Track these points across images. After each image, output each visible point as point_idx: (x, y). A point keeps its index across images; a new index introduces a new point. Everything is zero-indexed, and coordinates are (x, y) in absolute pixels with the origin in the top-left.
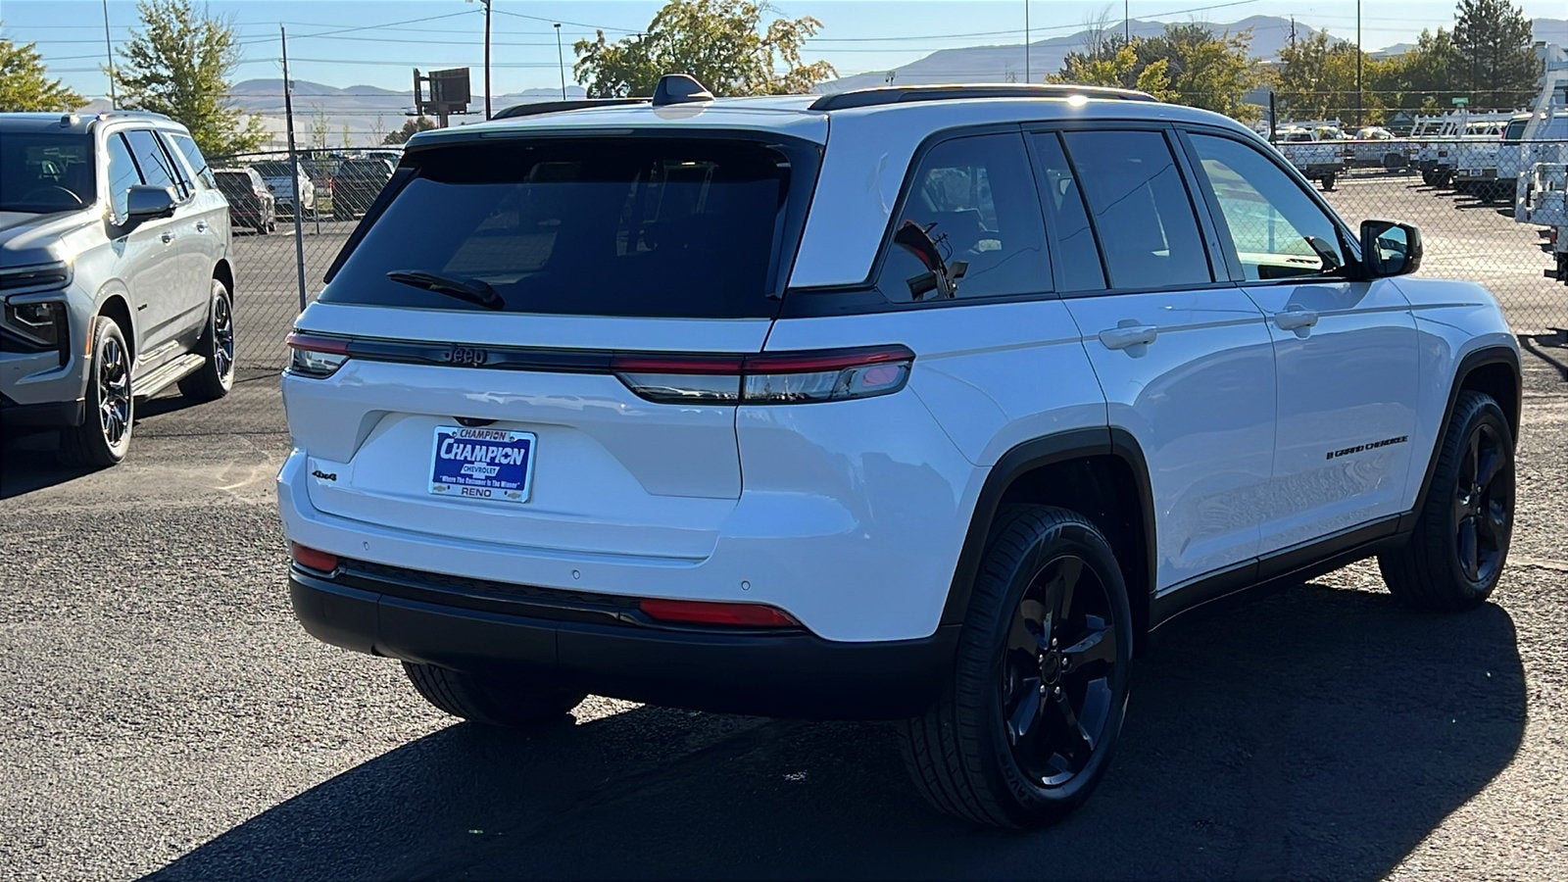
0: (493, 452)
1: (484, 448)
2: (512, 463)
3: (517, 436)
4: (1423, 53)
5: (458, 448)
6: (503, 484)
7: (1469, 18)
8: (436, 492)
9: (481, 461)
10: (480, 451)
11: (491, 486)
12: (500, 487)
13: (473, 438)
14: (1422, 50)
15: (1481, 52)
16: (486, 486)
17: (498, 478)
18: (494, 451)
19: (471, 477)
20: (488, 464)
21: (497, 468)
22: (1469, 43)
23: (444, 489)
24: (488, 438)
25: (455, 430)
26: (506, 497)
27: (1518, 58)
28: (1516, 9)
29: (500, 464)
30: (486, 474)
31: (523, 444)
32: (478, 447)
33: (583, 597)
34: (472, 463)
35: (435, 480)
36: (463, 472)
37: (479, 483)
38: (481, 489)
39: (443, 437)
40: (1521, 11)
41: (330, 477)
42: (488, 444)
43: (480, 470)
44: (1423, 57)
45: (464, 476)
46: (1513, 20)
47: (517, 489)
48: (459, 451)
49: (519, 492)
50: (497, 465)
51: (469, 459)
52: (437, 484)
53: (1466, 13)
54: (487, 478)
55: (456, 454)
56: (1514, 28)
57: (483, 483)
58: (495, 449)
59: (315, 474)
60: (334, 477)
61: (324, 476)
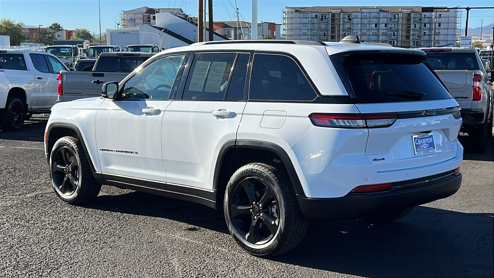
2: (431, 142)
3: (430, 134)
8: (418, 154)
10: (424, 140)
11: (428, 149)
12: (430, 149)
13: (421, 137)
17: (429, 147)
18: (427, 140)
20: (426, 144)
24: (425, 136)
25: (418, 136)
26: (432, 151)
31: (432, 136)
32: (423, 139)
34: (423, 144)
35: (417, 152)
36: (421, 147)
37: (425, 149)
38: (426, 151)
39: (415, 139)
41: (381, 159)
42: (425, 138)
43: (425, 146)
48: (419, 142)
49: (434, 149)
50: (428, 143)
54: (427, 147)
57: (426, 149)
59: (373, 160)
60: (384, 159)
61: (378, 160)
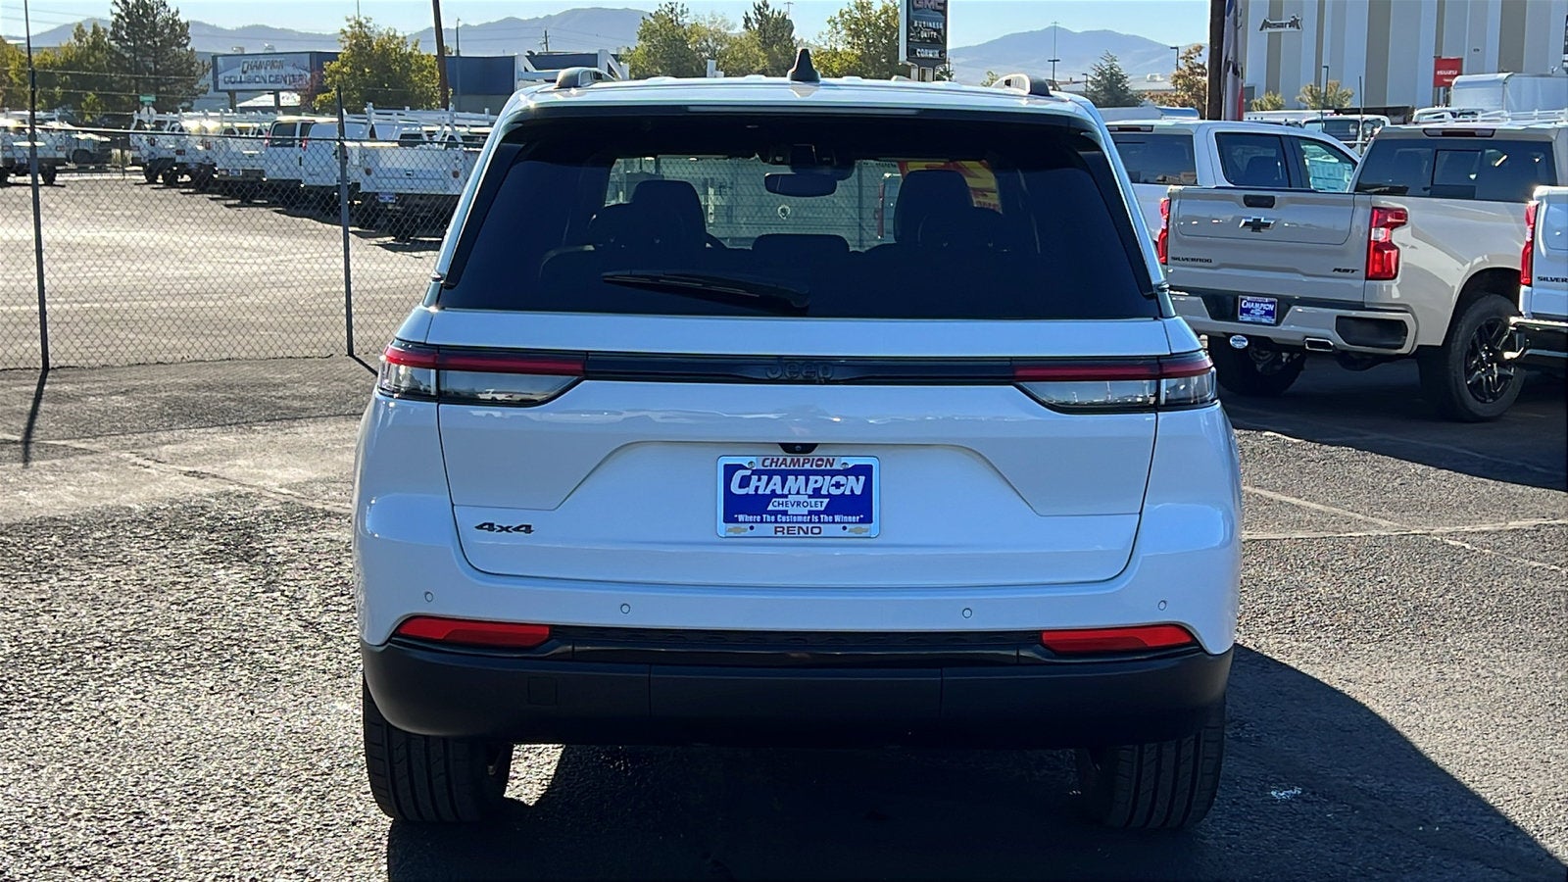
0: (816, 482)
1: (802, 478)
2: (848, 492)
3: (852, 462)
4: (79, 48)
5: (759, 480)
6: (837, 518)
7: (126, 14)
8: (732, 534)
9: (798, 493)
10: (795, 482)
11: (819, 522)
12: (833, 522)
13: (783, 467)
14: (77, 43)
15: (141, 51)
16: (811, 522)
17: (830, 510)
18: (818, 481)
19: (785, 513)
20: (810, 496)
21: (826, 501)
22: (128, 40)
23: (745, 530)
24: (807, 466)
25: (753, 459)
26: (846, 533)
27: (178, 59)
28: (173, 10)
29: (829, 496)
30: (809, 508)
31: (865, 471)
32: (792, 477)
33: (964, 637)
34: (786, 496)
35: (726, 521)
36: (770, 508)
37: (800, 519)
38: (804, 526)
39: (730, 470)
40: (178, 12)
41: (517, 529)
42: (807, 474)
43: (797, 505)
44: (79, 51)
45: (775, 513)
46: (171, 22)
47: (861, 521)
48: (762, 484)
49: (866, 526)
50: (825, 496)
51: (779, 492)
52: (731, 526)
53: (122, 10)
54: (810, 513)
55: (757, 488)
56: (173, 30)
57: (807, 519)
58: (820, 478)
59: (480, 527)
60: (528, 529)
61: (502, 529)
